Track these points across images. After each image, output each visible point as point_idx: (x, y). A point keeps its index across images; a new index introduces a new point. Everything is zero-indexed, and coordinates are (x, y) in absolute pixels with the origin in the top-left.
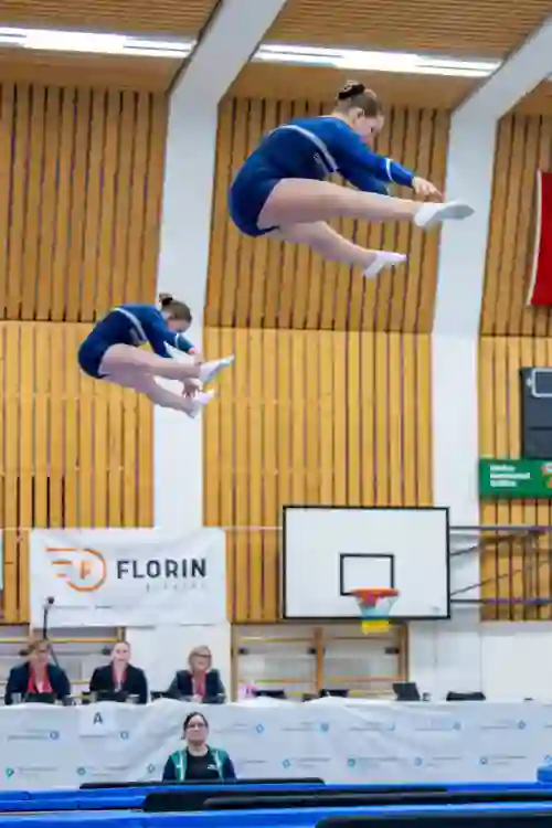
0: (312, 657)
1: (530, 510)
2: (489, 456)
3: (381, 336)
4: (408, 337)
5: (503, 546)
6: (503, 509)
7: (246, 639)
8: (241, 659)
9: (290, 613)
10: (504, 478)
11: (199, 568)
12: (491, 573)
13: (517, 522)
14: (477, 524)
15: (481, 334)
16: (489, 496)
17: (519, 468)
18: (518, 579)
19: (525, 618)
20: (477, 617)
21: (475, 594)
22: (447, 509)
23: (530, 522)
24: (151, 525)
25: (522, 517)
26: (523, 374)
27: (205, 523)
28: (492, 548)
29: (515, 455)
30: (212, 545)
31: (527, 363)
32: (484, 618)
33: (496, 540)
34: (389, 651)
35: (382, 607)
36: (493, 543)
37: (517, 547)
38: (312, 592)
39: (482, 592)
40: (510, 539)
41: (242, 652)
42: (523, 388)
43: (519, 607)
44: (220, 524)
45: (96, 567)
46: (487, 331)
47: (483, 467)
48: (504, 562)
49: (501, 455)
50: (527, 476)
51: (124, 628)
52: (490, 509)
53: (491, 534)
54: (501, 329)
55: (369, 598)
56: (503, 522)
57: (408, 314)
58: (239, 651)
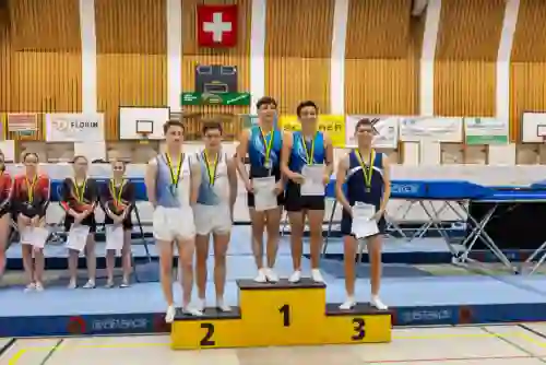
1: (197, 108)
2: (185, 92)
5: (189, 119)
6: (189, 108)
7: (112, 145)
8: (111, 153)
10: (188, 98)
11: (95, 125)
14: (180, 112)
15: (182, 55)
16: (184, 103)
17: (194, 96)
19: (195, 140)
23: (198, 111)
24: (79, 110)
25: (194, 110)
26: (196, 67)
27: (98, 111)
29: (193, 91)
30: (100, 118)
31: (197, 64)
33: (187, 117)
35: (150, 137)
37: (193, 119)
38: (128, 131)
40: (191, 117)
42: (196, 73)
43: (193, 136)
44: (102, 111)
45: (65, 125)
46: (184, 54)
47: (183, 95)
49: (189, 91)
50: (195, 98)
51: (72, 143)
52: (185, 108)
53: (185, 115)
55: (145, 134)
56: (189, 112)
57: (159, 48)
58: (109, 149)
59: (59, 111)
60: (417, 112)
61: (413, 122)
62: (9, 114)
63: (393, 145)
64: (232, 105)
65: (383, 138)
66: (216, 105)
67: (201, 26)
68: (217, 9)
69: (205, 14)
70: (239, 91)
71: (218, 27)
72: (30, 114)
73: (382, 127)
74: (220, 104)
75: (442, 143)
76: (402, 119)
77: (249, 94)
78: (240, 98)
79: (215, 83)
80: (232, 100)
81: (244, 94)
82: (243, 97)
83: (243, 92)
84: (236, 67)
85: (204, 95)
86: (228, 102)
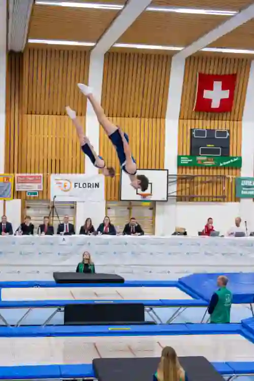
0: (128, 210)
1: (192, 170)
2: (181, 154)
3: (150, 119)
4: (158, 120)
5: (184, 180)
6: (184, 170)
7: (110, 205)
8: (108, 210)
9: (122, 199)
10: (185, 161)
11: (97, 185)
12: (180, 188)
13: (188, 174)
14: (176, 173)
15: (179, 119)
16: (180, 166)
17: (190, 159)
18: (188, 190)
19: (190, 201)
20: (175, 200)
21: (175, 194)
22: (168, 170)
23: (192, 174)
24: (84, 173)
25: (190, 172)
26: (191, 130)
27: (99, 173)
28: (180, 181)
29: (189, 154)
30: (102, 179)
31: (193, 128)
32: (177, 201)
34: (151, 209)
35: (148, 198)
36: (181, 179)
37: (188, 181)
39: (177, 194)
40: (186, 179)
41: (109, 208)
42: (192, 136)
43: (188, 198)
45: (68, 184)
46: (181, 118)
47: (179, 158)
48: (184, 185)
49: (185, 154)
50: (191, 160)
51: (73, 202)
52: (180, 170)
53: (180, 177)
54: (185, 117)
55: (144, 196)
56: (184, 174)
57: (158, 113)
58: (108, 208)
59: (64, 173)
62: (17, 175)
64: (224, 167)
66: (209, 167)
67: (201, 93)
68: (217, 78)
69: (206, 82)
70: (231, 155)
71: (216, 95)
72: (37, 174)
74: (216, 167)
77: (240, 158)
78: (232, 161)
79: (210, 146)
80: (225, 163)
81: (236, 158)
82: (235, 160)
83: (235, 155)
84: (229, 131)
85: (198, 158)
86: (221, 165)
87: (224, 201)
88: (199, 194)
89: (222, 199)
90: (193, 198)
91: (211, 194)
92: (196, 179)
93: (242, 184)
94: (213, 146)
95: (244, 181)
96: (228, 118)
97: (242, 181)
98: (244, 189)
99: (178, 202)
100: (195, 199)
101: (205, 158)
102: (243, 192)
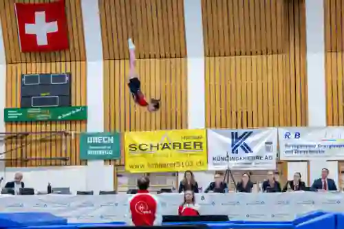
1: (24, 126)
2: (9, 107)
5: (14, 140)
6: (14, 126)
10: (13, 115)
12: (9, 149)
13: (19, 131)
14: (4, 131)
15: (7, 63)
16: (8, 121)
17: (19, 112)
18: (19, 150)
19: (21, 166)
20: (4, 165)
21: (3, 156)
23: (24, 131)
25: (21, 129)
26: (22, 76)
28: (10, 140)
29: (19, 106)
31: (24, 73)
32: (7, 165)
33: (11, 138)
36: (10, 138)
37: (19, 140)
39: (6, 156)
40: (16, 137)
43: (19, 161)
46: (9, 62)
47: (6, 111)
48: (14, 145)
49: (14, 106)
50: (20, 114)
52: (9, 127)
53: (10, 135)
56: (14, 131)
60: (304, 122)
61: (298, 135)
63: (271, 165)
65: (257, 157)
66: (46, 122)
68: (39, 7)
69: (26, 14)
70: (73, 105)
73: (256, 142)
74: (51, 121)
75: (339, 161)
76: (283, 131)
77: (85, 108)
78: (74, 112)
79: (44, 94)
80: (64, 116)
81: (78, 108)
82: (78, 110)
83: (78, 105)
84: (70, 75)
85: (30, 111)
86: (60, 117)
87: (66, 165)
88: (33, 157)
89: (63, 162)
90: (27, 161)
91: (48, 156)
92: (28, 138)
93: (88, 142)
94: (48, 94)
95: (91, 138)
96: (68, 59)
97: (88, 138)
98: (91, 147)
99: (8, 168)
100: (29, 163)
101: (39, 110)
102: (90, 152)
